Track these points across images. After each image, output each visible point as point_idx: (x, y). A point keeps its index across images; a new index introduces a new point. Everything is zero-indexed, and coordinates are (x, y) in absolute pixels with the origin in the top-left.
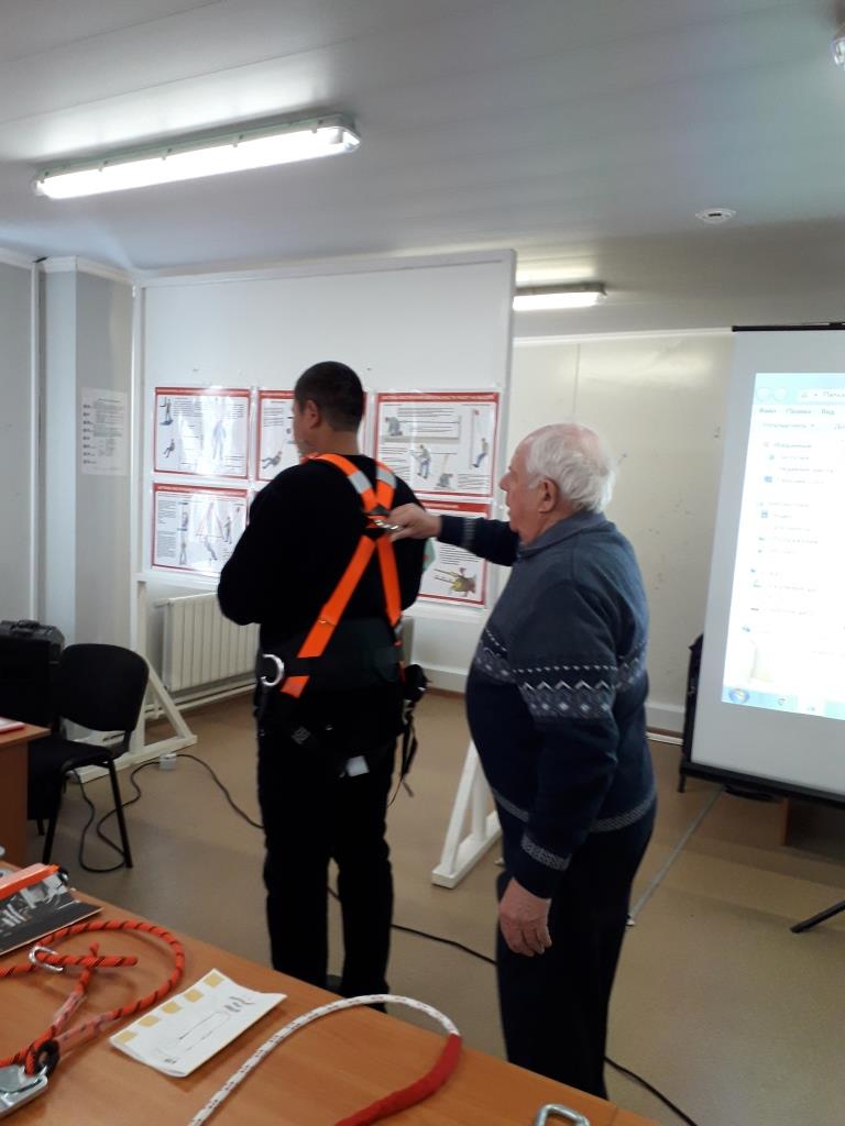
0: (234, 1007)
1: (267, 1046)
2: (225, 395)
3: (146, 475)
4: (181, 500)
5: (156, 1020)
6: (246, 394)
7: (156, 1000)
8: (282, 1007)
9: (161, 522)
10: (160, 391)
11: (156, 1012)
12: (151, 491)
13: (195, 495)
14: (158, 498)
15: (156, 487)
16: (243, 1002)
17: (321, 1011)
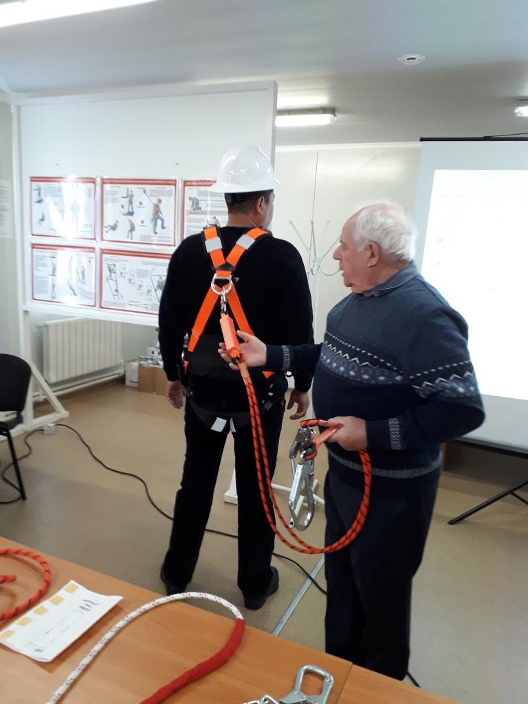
0: (87, 607)
1: (109, 635)
2: (78, 182)
3: (26, 238)
4: (51, 255)
5: (29, 620)
6: (93, 181)
7: (30, 605)
8: (121, 606)
9: (37, 270)
10: (34, 179)
11: (30, 614)
12: (30, 249)
13: (59, 251)
14: (35, 253)
15: (34, 246)
16: (92, 603)
17: (147, 606)
